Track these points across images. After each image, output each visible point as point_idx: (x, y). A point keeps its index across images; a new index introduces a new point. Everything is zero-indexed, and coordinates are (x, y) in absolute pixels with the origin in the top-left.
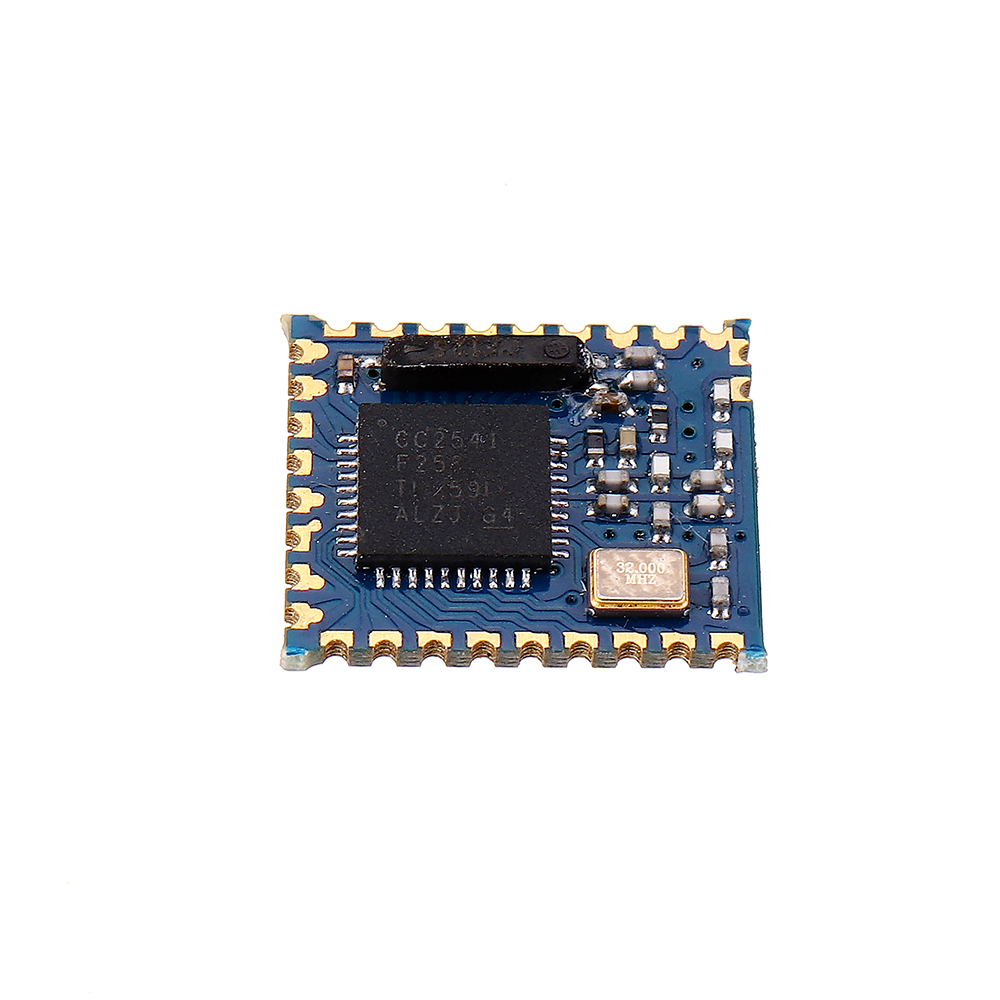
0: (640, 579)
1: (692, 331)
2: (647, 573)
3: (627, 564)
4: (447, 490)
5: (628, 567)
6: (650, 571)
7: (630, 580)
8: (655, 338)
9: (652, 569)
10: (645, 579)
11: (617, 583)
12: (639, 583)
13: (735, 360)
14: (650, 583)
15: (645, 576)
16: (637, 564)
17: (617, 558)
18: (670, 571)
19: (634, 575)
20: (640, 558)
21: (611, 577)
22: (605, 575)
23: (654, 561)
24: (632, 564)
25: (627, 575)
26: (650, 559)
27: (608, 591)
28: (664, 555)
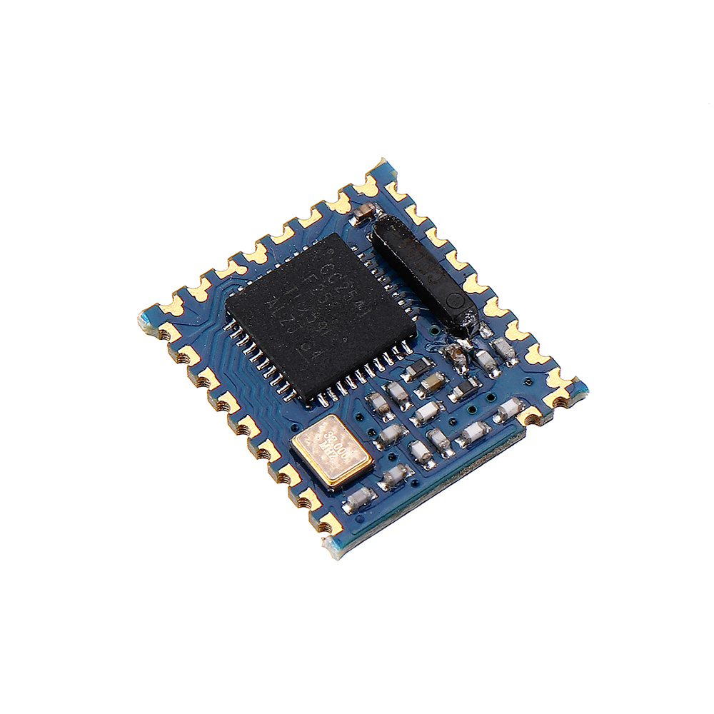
0: (329, 449)
1: (552, 364)
2: (336, 451)
3: (334, 437)
4: (309, 315)
5: (332, 438)
6: (338, 452)
7: (323, 446)
8: (529, 349)
9: (341, 451)
10: (331, 452)
11: (315, 441)
12: (325, 451)
13: (549, 400)
14: (330, 457)
15: (333, 451)
16: (339, 441)
17: (334, 429)
18: (347, 462)
19: (328, 445)
20: (344, 440)
21: (317, 434)
22: (316, 431)
23: (349, 449)
24: (336, 439)
25: (326, 442)
26: (348, 446)
27: (306, 439)
28: (356, 451)
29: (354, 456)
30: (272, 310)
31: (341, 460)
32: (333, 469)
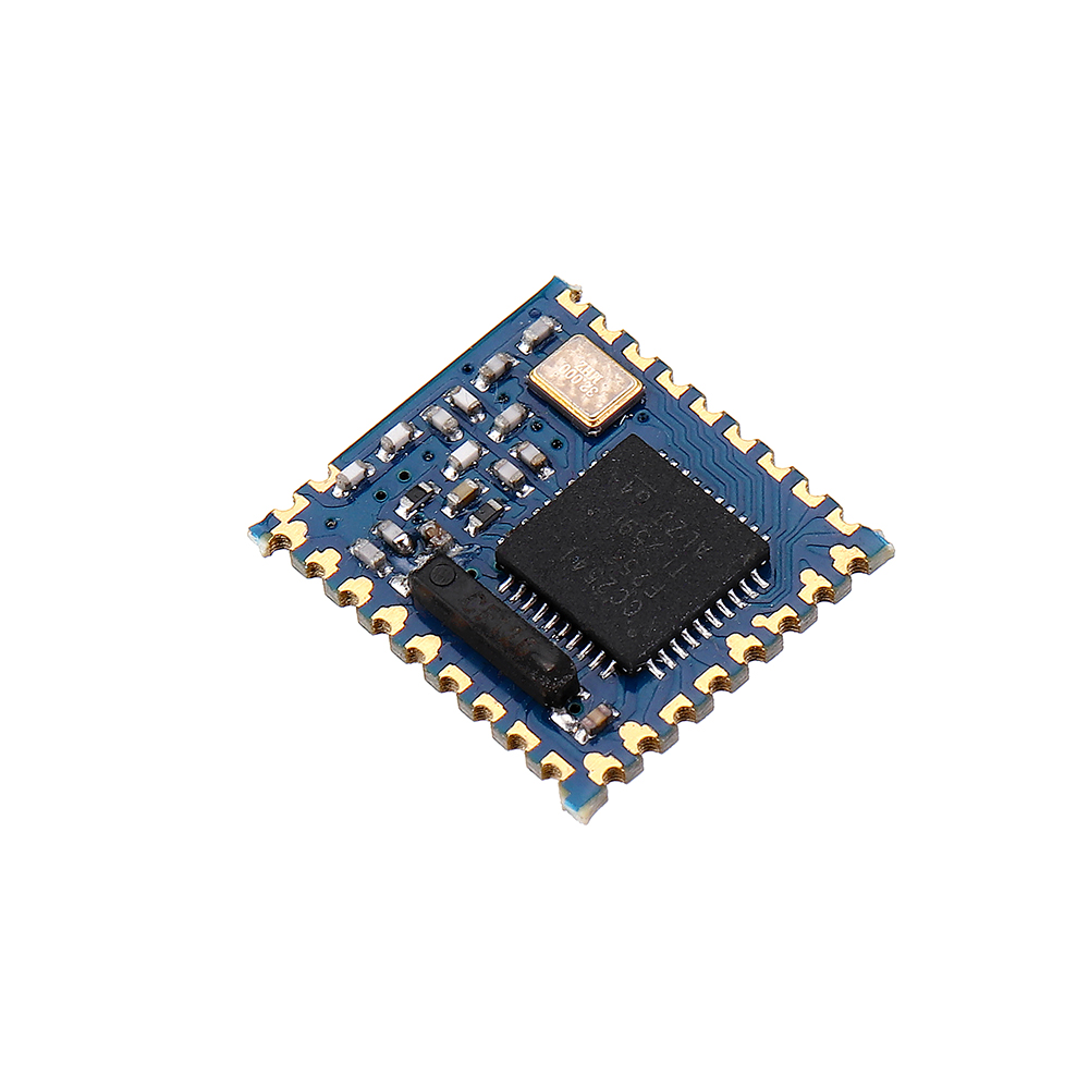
0: (589, 373)
2: (579, 373)
3: (584, 391)
4: (648, 541)
5: (587, 388)
6: (575, 372)
7: (597, 377)
8: (337, 568)
10: (586, 370)
11: (609, 382)
12: (593, 370)
14: (586, 364)
15: (583, 372)
16: (577, 386)
17: (586, 401)
19: (591, 378)
20: (570, 388)
21: (608, 390)
22: (611, 394)
23: (562, 378)
24: (581, 388)
25: (594, 382)
26: (564, 382)
27: (622, 381)
28: (551, 376)
29: (554, 369)
30: (699, 541)
31: (570, 362)
32: (578, 350)
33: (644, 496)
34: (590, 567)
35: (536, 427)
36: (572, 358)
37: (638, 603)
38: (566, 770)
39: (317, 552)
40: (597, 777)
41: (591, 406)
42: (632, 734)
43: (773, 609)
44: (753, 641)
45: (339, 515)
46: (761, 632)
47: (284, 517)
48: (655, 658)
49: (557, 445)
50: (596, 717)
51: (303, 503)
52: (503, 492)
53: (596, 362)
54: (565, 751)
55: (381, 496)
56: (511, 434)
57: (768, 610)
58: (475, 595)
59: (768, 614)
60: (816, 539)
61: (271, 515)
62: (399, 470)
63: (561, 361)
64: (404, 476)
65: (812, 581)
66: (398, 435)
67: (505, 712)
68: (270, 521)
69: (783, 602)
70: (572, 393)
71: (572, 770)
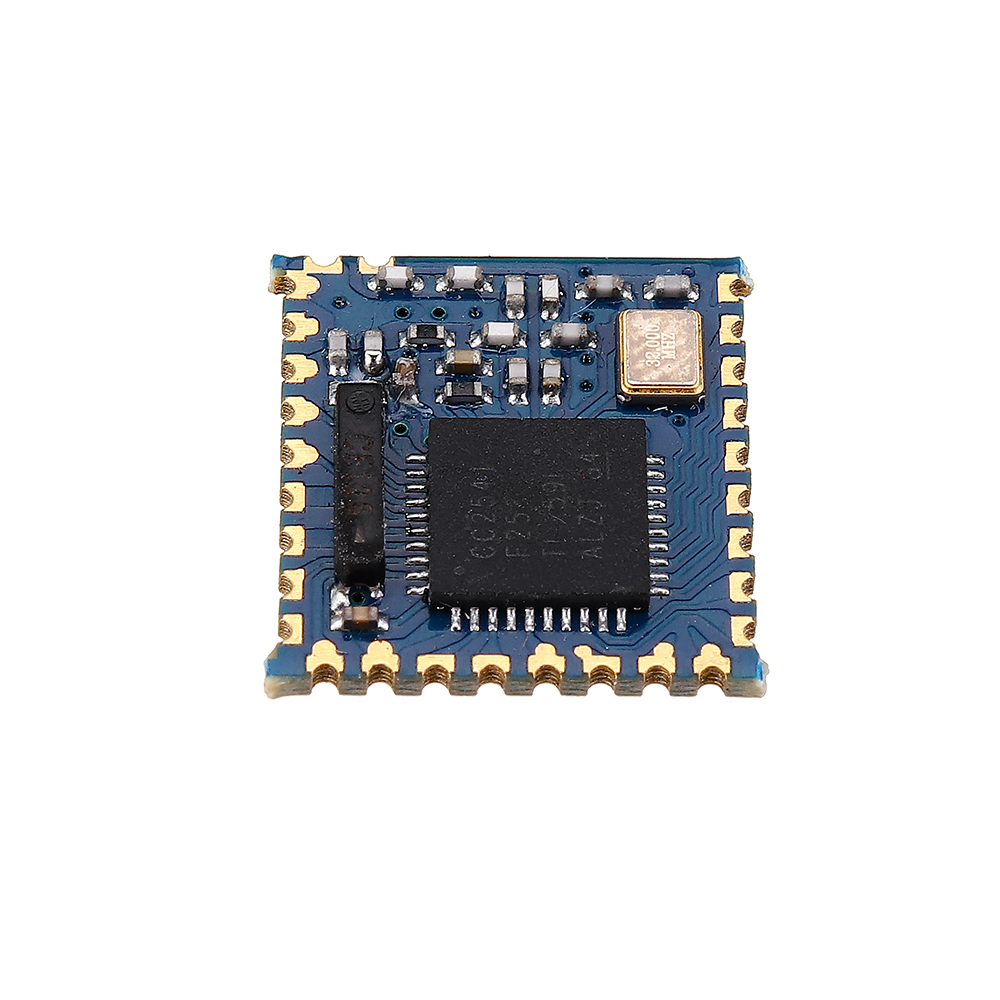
0: (667, 347)
2: (660, 340)
3: (648, 357)
4: (556, 511)
5: (652, 358)
6: (658, 337)
7: (670, 355)
8: (303, 339)
9: (654, 336)
10: (668, 343)
12: (673, 347)
14: (673, 338)
15: (663, 342)
16: (646, 349)
17: (640, 365)
19: (663, 352)
20: (637, 347)
21: (667, 372)
22: (665, 377)
23: (642, 333)
24: (647, 353)
25: (663, 357)
26: (640, 337)
28: (635, 325)
29: (643, 321)
30: (598, 544)
31: (663, 326)
32: (681, 322)
33: (596, 474)
34: (486, 493)
35: (587, 360)
36: (668, 324)
37: (492, 552)
38: (296, 638)
39: (303, 314)
40: (312, 664)
41: (639, 373)
42: (380, 653)
43: (604, 651)
44: (559, 664)
45: (354, 300)
46: (574, 663)
47: (308, 267)
48: (465, 611)
49: (587, 387)
50: (361, 614)
51: (338, 269)
52: (500, 387)
53: (683, 343)
54: (312, 622)
55: (402, 313)
56: (561, 349)
57: (599, 648)
58: (366, 437)
59: (596, 652)
60: (704, 627)
61: (302, 258)
62: (439, 305)
63: (657, 320)
64: (439, 313)
65: (663, 656)
66: (466, 275)
67: (301, 553)
68: (296, 263)
69: (618, 652)
70: (635, 352)
71: (299, 641)
